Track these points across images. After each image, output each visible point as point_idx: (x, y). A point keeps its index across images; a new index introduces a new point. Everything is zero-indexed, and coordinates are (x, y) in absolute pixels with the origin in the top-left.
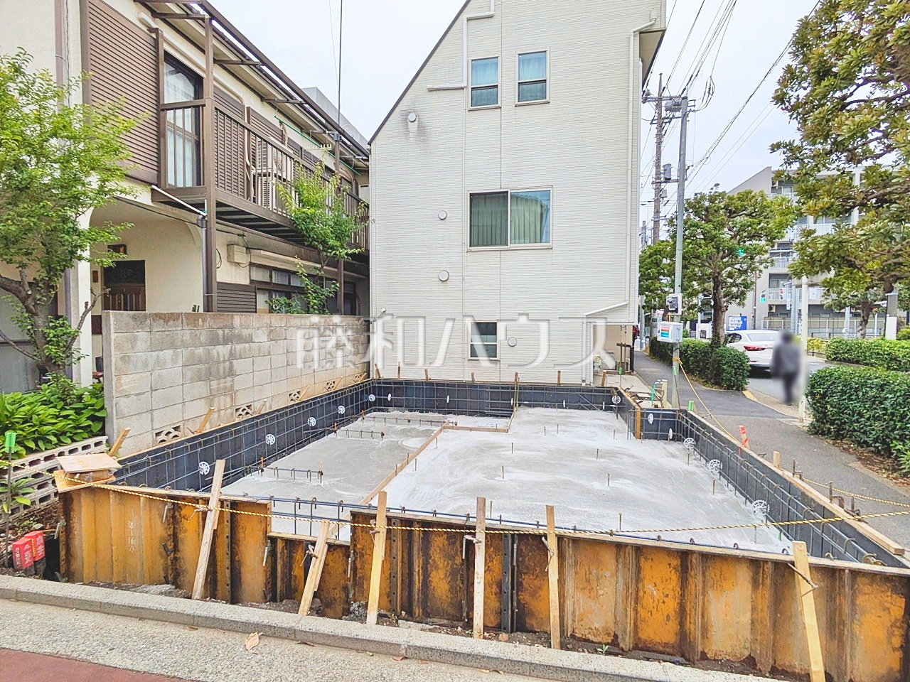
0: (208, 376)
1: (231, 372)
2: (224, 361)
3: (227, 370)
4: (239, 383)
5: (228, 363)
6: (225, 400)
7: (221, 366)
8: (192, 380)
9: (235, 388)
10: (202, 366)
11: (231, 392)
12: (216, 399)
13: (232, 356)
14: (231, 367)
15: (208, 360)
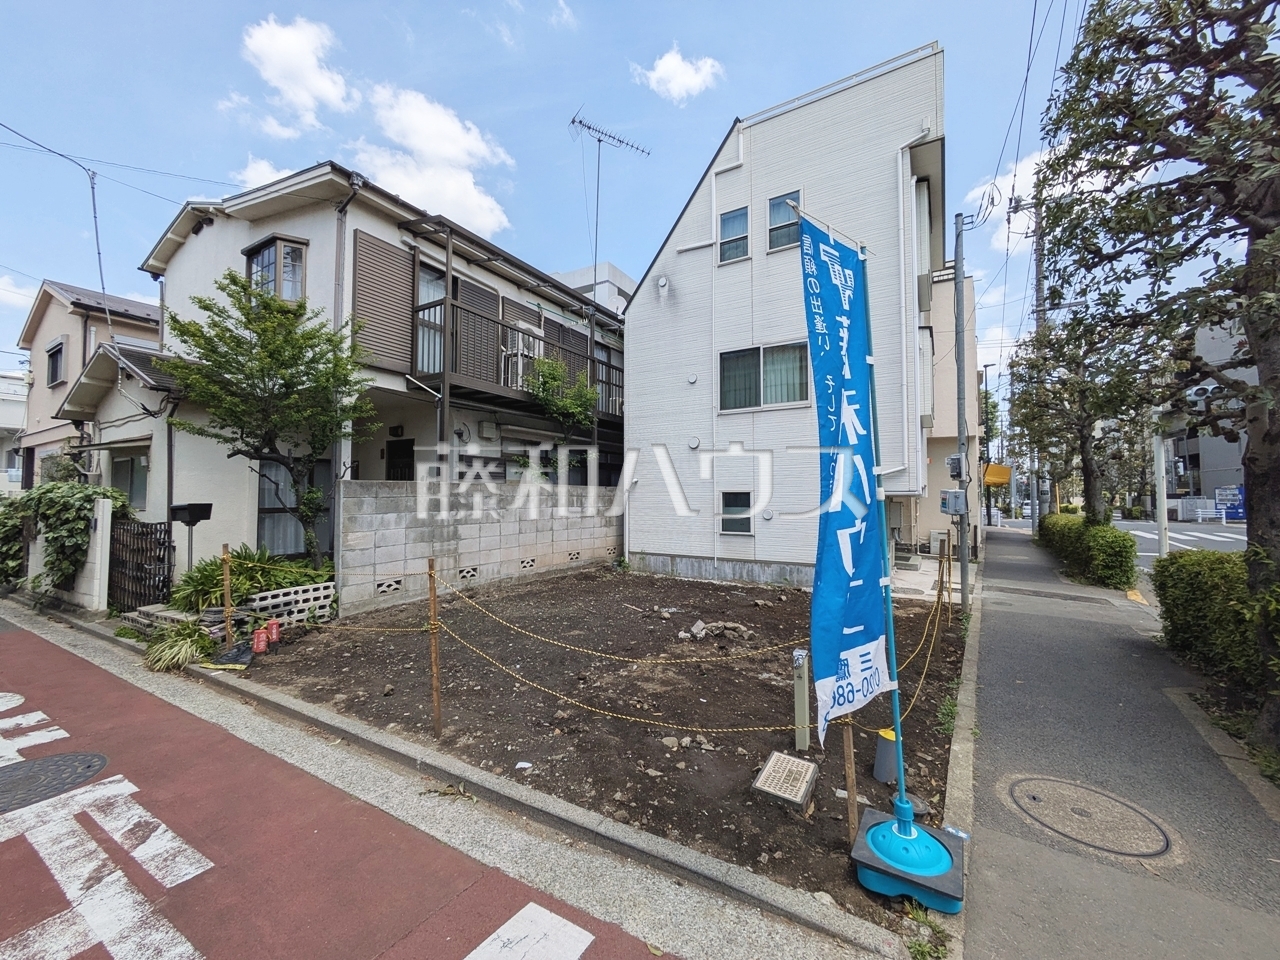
0: (432, 538)
1: (456, 536)
2: (448, 526)
3: (451, 534)
4: (463, 547)
5: (452, 527)
6: (448, 561)
7: (445, 530)
8: (415, 541)
9: (460, 551)
10: (425, 529)
11: (455, 555)
12: (439, 560)
14: (456, 532)
15: (432, 523)
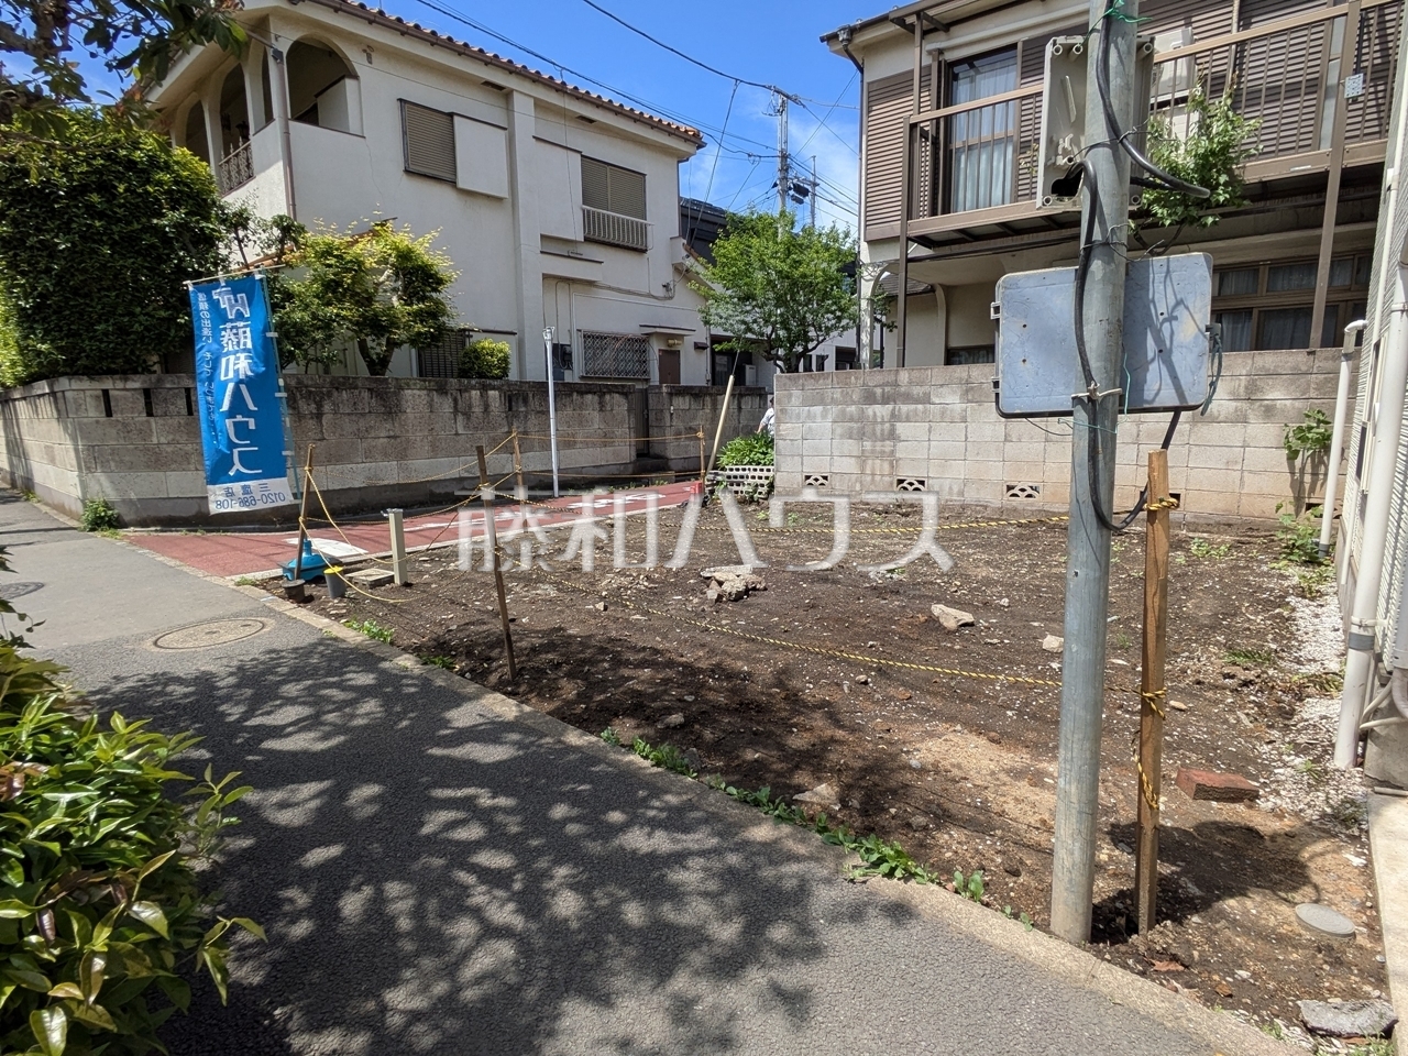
0: (861, 436)
1: (892, 436)
2: (883, 422)
3: (886, 432)
4: (902, 450)
5: (888, 425)
6: (882, 467)
7: (879, 427)
8: (842, 437)
9: (898, 455)
10: (854, 424)
11: (892, 459)
12: (870, 462)
13: (894, 417)
14: (893, 430)
15: (861, 418)
